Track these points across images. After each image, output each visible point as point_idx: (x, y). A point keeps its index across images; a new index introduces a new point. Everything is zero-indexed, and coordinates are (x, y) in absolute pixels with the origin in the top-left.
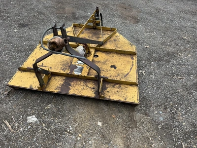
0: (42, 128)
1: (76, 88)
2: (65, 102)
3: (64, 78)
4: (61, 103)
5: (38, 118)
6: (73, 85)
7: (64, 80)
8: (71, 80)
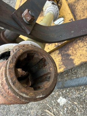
0: (77, 106)
1: (78, 54)
2: (76, 71)
3: (58, 52)
4: (73, 74)
5: (65, 97)
6: (73, 53)
7: (59, 54)
8: (66, 49)
